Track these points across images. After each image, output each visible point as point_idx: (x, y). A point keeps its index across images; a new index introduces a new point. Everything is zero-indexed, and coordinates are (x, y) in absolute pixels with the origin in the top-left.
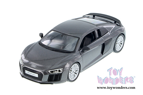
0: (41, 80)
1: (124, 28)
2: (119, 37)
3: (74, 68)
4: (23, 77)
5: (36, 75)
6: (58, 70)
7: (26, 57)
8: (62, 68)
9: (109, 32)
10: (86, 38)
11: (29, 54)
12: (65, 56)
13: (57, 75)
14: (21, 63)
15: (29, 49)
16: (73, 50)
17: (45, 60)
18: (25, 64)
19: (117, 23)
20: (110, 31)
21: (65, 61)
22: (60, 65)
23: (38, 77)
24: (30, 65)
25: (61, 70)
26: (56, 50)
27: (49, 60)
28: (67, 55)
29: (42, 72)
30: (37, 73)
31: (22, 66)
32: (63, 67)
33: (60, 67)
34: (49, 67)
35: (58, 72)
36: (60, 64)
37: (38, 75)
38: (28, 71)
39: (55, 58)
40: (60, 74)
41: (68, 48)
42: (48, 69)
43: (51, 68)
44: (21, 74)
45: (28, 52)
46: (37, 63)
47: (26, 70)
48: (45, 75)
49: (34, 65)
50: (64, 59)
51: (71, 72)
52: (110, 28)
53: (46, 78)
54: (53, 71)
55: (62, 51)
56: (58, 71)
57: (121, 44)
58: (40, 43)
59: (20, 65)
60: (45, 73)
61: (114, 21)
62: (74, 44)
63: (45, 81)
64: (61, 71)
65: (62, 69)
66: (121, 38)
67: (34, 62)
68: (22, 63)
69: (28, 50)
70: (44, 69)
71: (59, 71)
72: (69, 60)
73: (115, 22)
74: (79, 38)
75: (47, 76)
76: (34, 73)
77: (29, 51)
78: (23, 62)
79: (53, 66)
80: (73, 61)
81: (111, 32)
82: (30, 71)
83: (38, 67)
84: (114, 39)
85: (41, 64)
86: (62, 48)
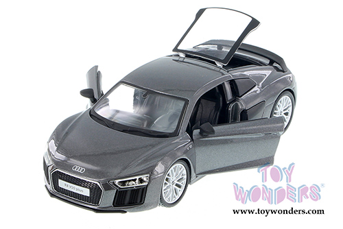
0: (97, 203)
1: (293, 76)
2: (282, 98)
3: (175, 174)
4: (52, 195)
5: (86, 192)
6: (137, 178)
7: (60, 148)
8: (147, 173)
9: (258, 85)
10: (203, 101)
11: (66, 141)
12: (153, 146)
13: (135, 190)
14: (47, 162)
15: (66, 128)
16: (171, 131)
17: (105, 154)
18: (58, 163)
19: (275, 64)
20: (261, 84)
21: (154, 158)
22: (143, 166)
23: (89, 195)
24: (69, 168)
25: (145, 179)
26: (132, 129)
27: (115, 153)
28: (159, 143)
29: (98, 184)
30: (86, 187)
31: (50, 168)
32: (150, 171)
33: (143, 172)
34: (115, 171)
35: (137, 184)
36: (141, 163)
37: (91, 192)
38: (66, 181)
39: (129, 150)
40: (143, 189)
41: (161, 126)
42: (113, 177)
43: (122, 175)
44: (49, 188)
45: (64, 134)
46: (88, 162)
47: (61, 179)
48: (106, 190)
49: (79, 168)
50: (151, 151)
51: (169, 184)
52: (260, 78)
53: (108, 198)
54: (126, 181)
55: (148, 132)
56: (137, 181)
57: (286, 114)
58: (92, 114)
59: (46, 168)
60: (107, 187)
61: (269, 59)
62: (174, 115)
63: (108, 206)
64: (145, 182)
65: (148, 175)
66: (286, 99)
67: (80, 160)
68: (51, 163)
69: (63, 129)
70: (104, 177)
71: (141, 181)
72: (164, 155)
73: (272, 62)
74: (187, 102)
75: (112, 194)
76: (81, 186)
77: (67, 133)
78: (53, 160)
79: (126, 168)
80: (173, 156)
81: (262, 87)
82: (70, 182)
83: (89, 173)
84: (270, 103)
85: (97, 165)
86: (145, 126)
